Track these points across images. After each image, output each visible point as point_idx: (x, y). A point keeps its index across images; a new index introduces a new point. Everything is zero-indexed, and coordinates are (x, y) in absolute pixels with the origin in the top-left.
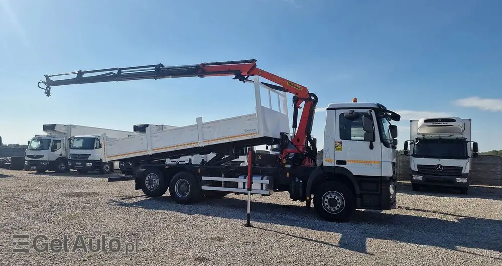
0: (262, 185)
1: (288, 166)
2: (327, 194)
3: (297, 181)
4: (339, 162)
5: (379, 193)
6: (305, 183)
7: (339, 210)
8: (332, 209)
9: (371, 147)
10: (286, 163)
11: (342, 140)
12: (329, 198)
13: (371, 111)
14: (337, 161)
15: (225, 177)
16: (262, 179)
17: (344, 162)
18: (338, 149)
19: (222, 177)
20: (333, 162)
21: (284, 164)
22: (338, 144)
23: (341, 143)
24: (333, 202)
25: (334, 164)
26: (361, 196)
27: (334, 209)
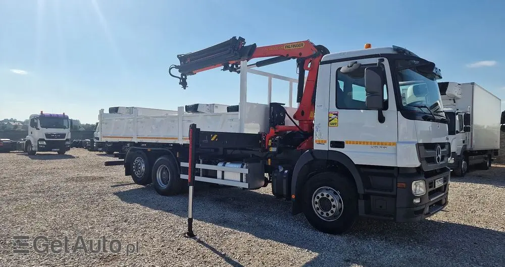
0: (242, 174)
1: (273, 149)
2: (318, 192)
3: (281, 170)
4: (335, 144)
5: (393, 193)
6: (290, 175)
7: (334, 216)
8: (325, 215)
9: (381, 119)
10: (273, 146)
11: (339, 110)
12: (320, 197)
13: (383, 60)
14: (332, 142)
15: (203, 163)
16: (242, 167)
17: (341, 144)
18: (333, 124)
19: (199, 163)
20: (326, 144)
21: (269, 147)
22: (333, 116)
23: (337, 115)
24: (325, 204)
25: (326, 147)
26: (366, 197)
27: (328, 214)
